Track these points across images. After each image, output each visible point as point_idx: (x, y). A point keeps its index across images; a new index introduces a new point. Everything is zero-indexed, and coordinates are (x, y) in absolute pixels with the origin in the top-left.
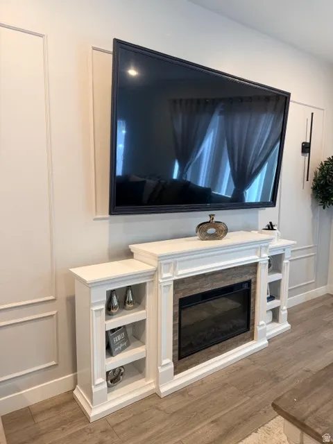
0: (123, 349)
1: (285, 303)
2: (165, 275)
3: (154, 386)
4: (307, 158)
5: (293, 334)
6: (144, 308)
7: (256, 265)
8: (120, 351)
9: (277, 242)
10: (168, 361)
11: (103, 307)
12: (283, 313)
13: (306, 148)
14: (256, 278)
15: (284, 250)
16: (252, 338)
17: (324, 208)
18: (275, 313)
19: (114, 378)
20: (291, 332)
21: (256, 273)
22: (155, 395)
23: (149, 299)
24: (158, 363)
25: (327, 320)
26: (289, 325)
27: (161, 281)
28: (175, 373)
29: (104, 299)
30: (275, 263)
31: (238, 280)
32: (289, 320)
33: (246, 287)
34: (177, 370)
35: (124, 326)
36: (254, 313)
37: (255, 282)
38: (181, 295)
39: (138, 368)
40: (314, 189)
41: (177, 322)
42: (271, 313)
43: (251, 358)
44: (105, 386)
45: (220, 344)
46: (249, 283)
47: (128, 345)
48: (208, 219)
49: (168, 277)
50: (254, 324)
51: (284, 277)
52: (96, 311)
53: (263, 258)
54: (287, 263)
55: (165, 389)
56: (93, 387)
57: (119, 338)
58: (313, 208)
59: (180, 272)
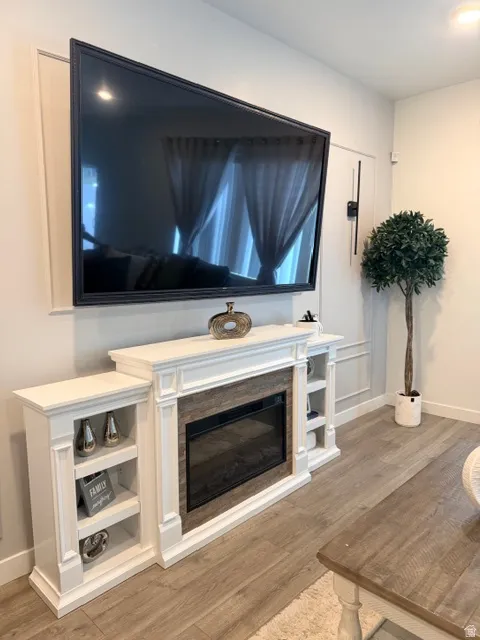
0: (106, 504)
1: (331, 420)
2: (164, 392)
3: (153, 554)
4: (355, 223)
5: (344, 462)
6: (134, 442)
7: (291, 369)
8: (99, 509)
9: (318, 337)
10: (172, 515)
11: (70, 444)
12: (330, 434)
13: (353, 210)
14: (291, 387)
15: (328, 348)
16: (289, 471)
17: (378, 291)
18: (319, 435)
19: (93, 549)
20: (342, 459)
21: (291, 381)
22: (156, 567)
23: (141, 428)
24: (158, 519)
25: (387, 439)
26: (338, 450)
27: (158, 400)
28: (184, 531)
29: (71, 432)
30: (317, 366)
31: (268, 393)
32: (339, 443)
33: (279, 400)
34: (187, 527)
35: (105, 471)
36: (291, 436)
37: (291, 393)
38: (188, 420)
39: (128, 530)
40: (364, 265)
41: (184, 458)
42: (314, 435)
43: (289, 499)
44: (79, 561)
45: (247, 484)
46: (283, 395)
47: (113, 498)
48: (224, 309)
49: (169, 393)
50: (291, 452)
51: (329, 384)
52: (60, 451)
53: (300, 361)
54: (332, 366)
55: (169, 556)
56: (60, 565)
57: (98, 488)
58: (364, 291)
59: (186, 386)
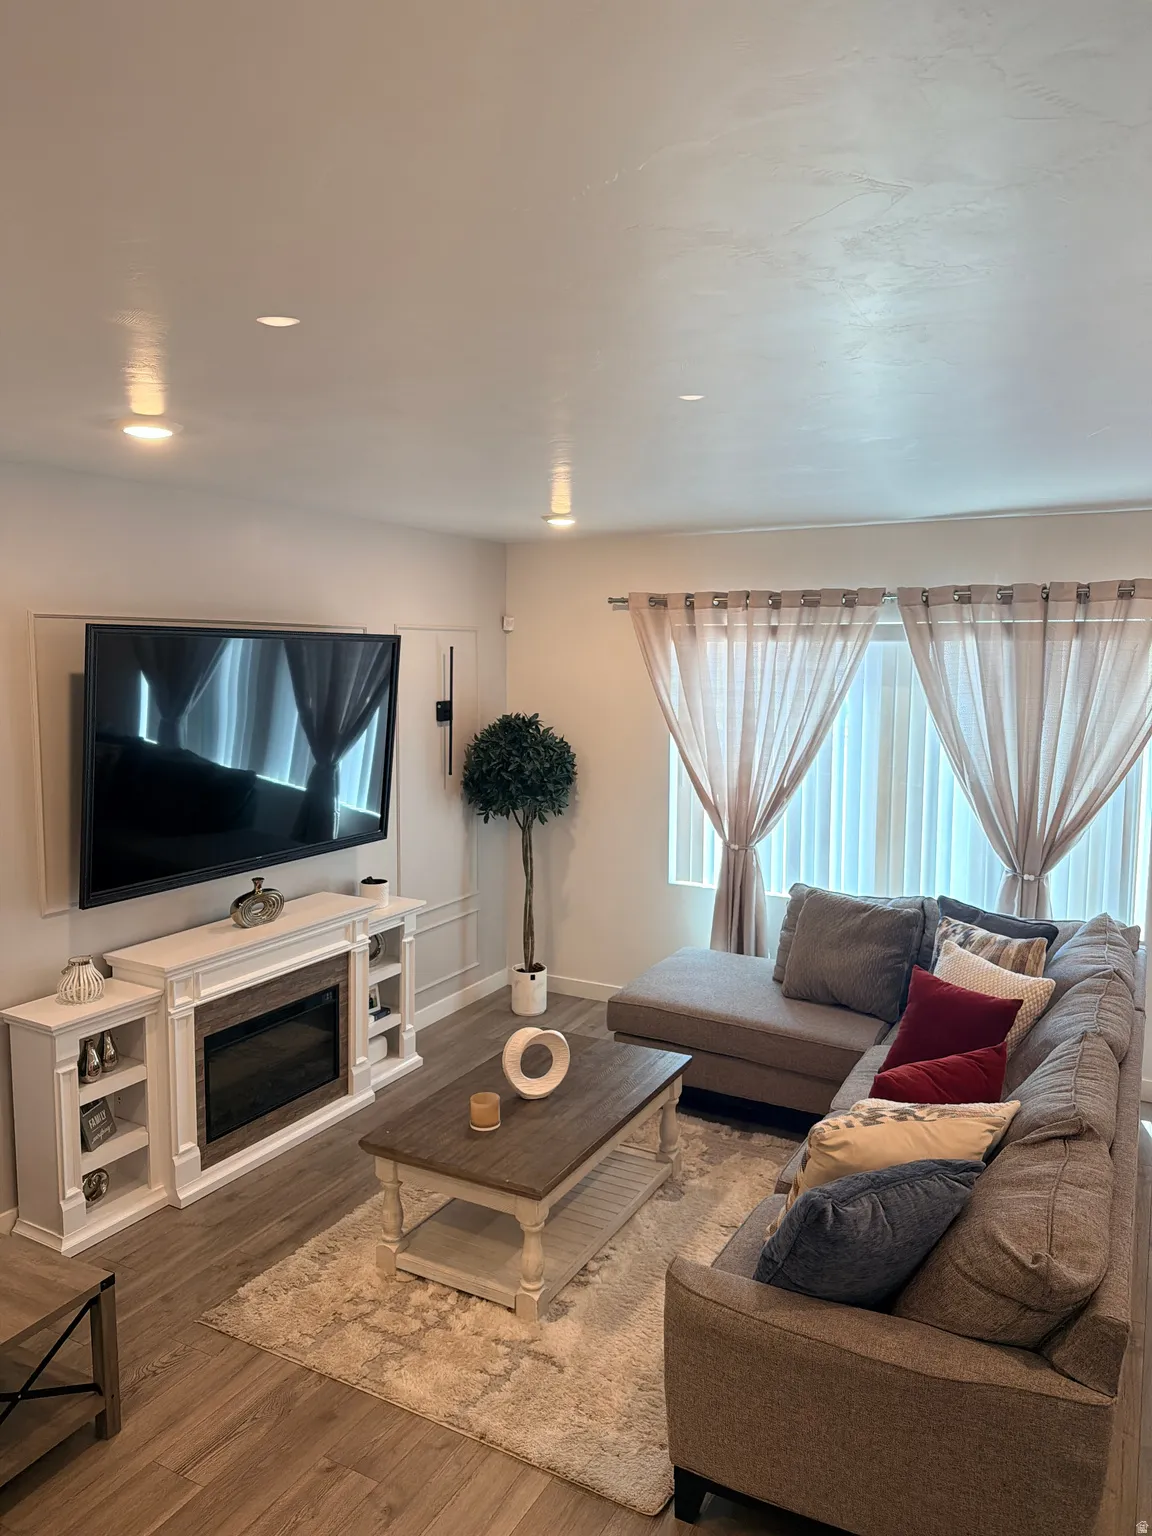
0: (106, 1137)
1: (412, 1021)
2: (179, 1000)
3: (165, 1194)
4: (447, 729)
5: (426, 1074)
6: (141, 1062)
7: (346, 956)
8: (100, 1143)
9: (386, 908)
10: (189, 1147)
11: (75, 1066)
12: (408, 1037)
13: (444, 712)
14: (347, 980)
15: (403, 919)
16: (345, 1090)
17: (486, 821)
18: (392, 1039)
19: (95, 1189)
20: (425, 1070)
21: (346, 971)
22: (171, 1207)
23: (151, 1040)
24: (171, 1149)
25: (491, 1037)
26: (420, 1058)
27: (172, 1011)
28: (204, 1167)
30: (385, 947)
31: (313, 990)
32: (419, 1050)
33: (329, 997)
34: (207, 1161)
35: (104, 1099)
36: (347, 1044)
37: (347, 987)
38: (207, 1032)
41: (203, 1077)
42: (383, 1041)
43: (345, 1124)
44: (83, 1200)
45: (284, 1108)
46: (335, 990)
47: (114, 1131)
48: (250, 887)
49: (185, 1002)
50: (346, 1065)
51: (406, 968)
52: (64, 1074)
53: (361, 943)
54: (410, 943)
55: (187, 1193)
56: (61, 1203)
57: (97, 1119)
59: (206, 991)
